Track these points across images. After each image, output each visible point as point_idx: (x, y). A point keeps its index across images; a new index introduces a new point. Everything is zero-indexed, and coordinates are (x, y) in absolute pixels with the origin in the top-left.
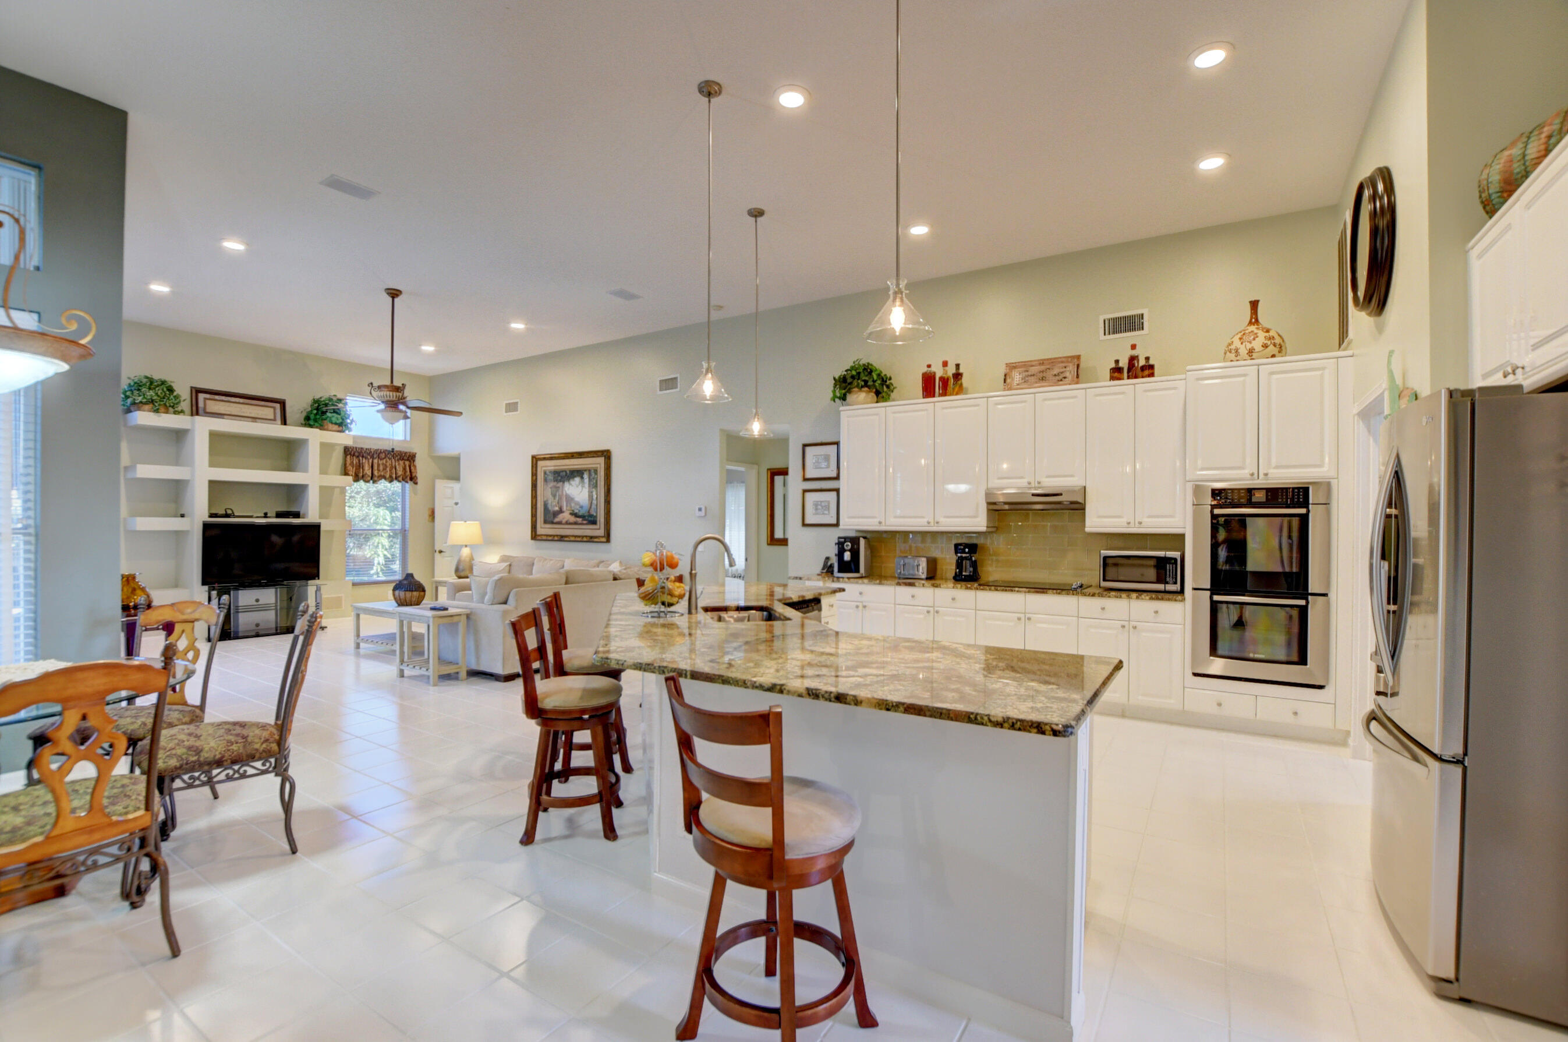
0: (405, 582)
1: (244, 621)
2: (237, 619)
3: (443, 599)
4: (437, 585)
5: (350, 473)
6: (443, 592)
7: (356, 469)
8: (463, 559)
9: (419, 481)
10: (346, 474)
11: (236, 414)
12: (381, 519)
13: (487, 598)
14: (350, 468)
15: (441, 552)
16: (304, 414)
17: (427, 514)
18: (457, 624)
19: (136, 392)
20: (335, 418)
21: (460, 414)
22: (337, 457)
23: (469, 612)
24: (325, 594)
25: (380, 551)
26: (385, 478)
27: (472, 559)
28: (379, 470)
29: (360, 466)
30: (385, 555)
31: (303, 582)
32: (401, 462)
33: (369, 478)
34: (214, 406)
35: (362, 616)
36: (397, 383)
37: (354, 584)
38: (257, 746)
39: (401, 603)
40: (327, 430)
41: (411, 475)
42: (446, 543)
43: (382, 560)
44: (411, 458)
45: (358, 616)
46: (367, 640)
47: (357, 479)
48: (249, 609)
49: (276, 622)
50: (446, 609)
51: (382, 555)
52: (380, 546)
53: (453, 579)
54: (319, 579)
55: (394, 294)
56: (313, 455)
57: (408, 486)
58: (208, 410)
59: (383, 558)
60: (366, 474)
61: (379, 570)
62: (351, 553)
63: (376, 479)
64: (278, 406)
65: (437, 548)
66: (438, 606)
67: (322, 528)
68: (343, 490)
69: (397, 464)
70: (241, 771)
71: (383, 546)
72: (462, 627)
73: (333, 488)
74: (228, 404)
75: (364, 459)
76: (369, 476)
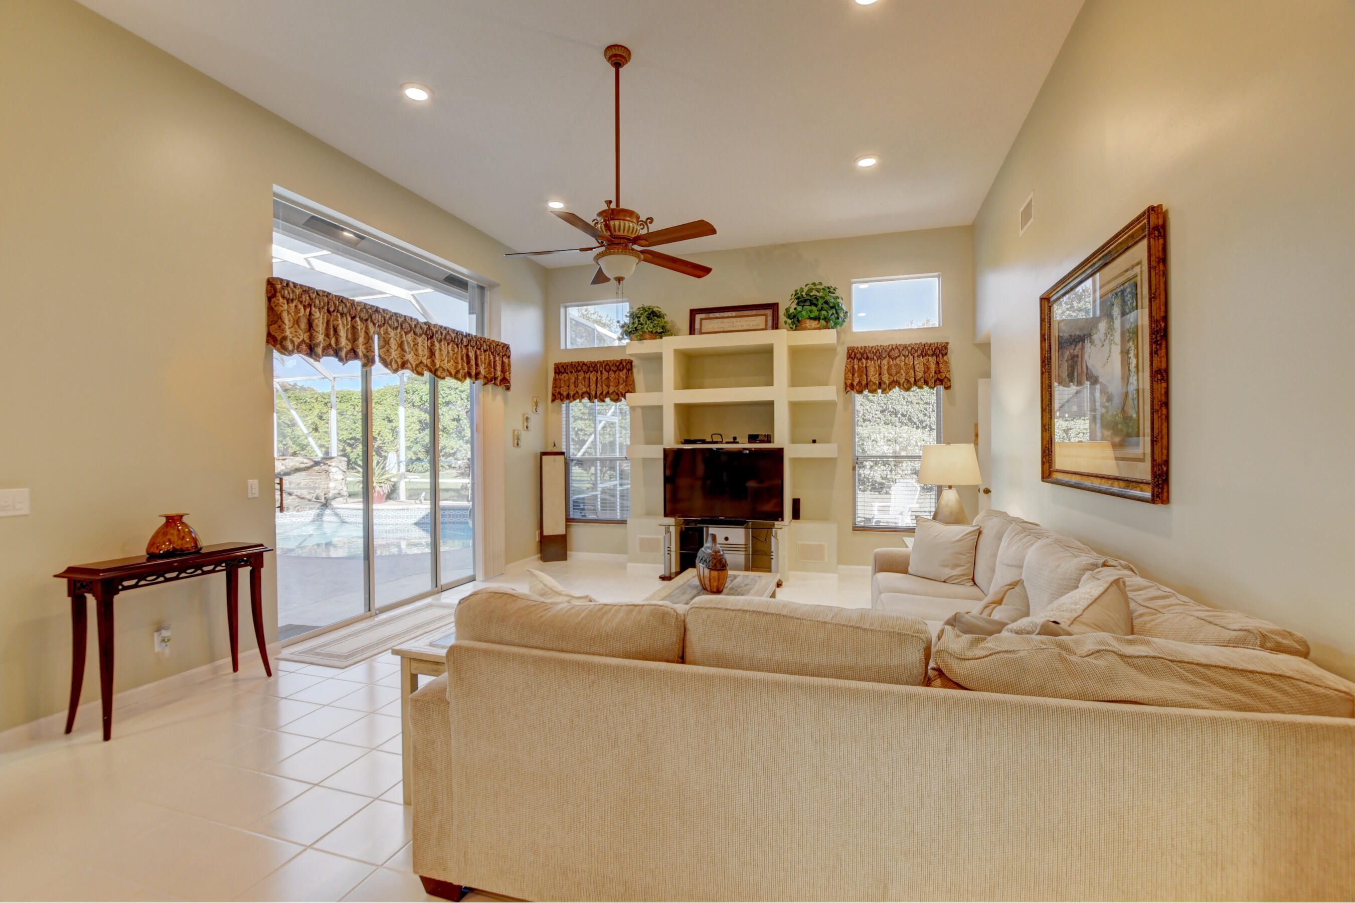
7: (858, 377)
9: (952, 383)
11: (729, 329)
26: (899, 385)
28: (890, 375)
29: (864, 371)
32: (923, 359)
33: (876, 387)
34: (709, 325)
41: (940, 375)
44: (940, 351)
47: (857, 388)
54: (782, 520)
56: (780, 366)
57: (936, 392)
58: (703, 329)
60: (871, 381)
63: (886, 386)
64: (769, 312)
67: (788, 456)
69: (916, 363)
74: (721, 320)
75: (869, 361)
76: (875, 384)
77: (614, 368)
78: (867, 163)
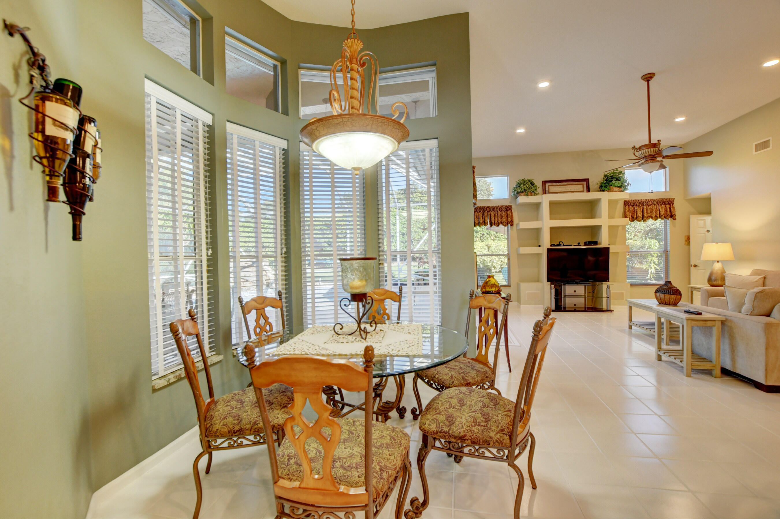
0: (665, 287)
1: (568, 302)
2: (565, 301)
3: (698, 304)
4: (692, 290)
5: (628, 216)
6: (698, 297)
7: (632, 214)
8: (715, 271)
9: (677, 217)
10: (626, 217)
12: (653, 246)
13: (744, 308)
14: (628, 213)
15: (695, 266)
16: (599, 184)
17: (683, 240)
18: (711, 328)
19: (518, 188)
20: (617, 183)
21: (710, 153)
22: (620, 207)
23: (724, 319)
24: (613, 290)
25: (652, 265)
26: (652, 218)
27: (723, 272)
28: (647, 213)
29: (635, 211)
30: (655, 268)
31: (600, 283)
32: (663, 206)
33: (641, 219)
34: (553, 189)
35: (633, 308)
36: (654, 141)
37: (632, 285)
38: (492, 434)
39: (662, 303)
40: (613, 191)
41: (671, 214)
42: (700, 260)
43: (653, 271)
44: (670, 202)
45: (630, 308)
46: (637, 324)
47: (633, 219)
48: (571, 296)
49: (585, 305)
50: (700, 314)
51: (653, 268)
52: (652, 262)
53: (706, 286)
54: (609, 281)
55: (648, 78)
56: (604, 208)
57: (669, 221)
58: (550, 191)
59: (654, 270)
60: (639, 216)
61: (652, 277)
62: (636, 266)
63: (645, 218)
64: (585, 183)
65: (693, 263)
66: (692, 310)
67: (611, 251)
68: (624, 227)
69: (660, 207)
70: (481, 451)
71: (654, 263)
72: (715, 331)
73: (617, 227)
74: (559, 186)
75: (637, 207)
76: (641, 217)
77: (504, 210)
78: (680, 119)
